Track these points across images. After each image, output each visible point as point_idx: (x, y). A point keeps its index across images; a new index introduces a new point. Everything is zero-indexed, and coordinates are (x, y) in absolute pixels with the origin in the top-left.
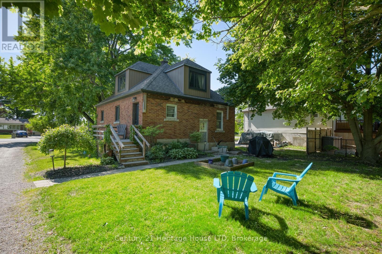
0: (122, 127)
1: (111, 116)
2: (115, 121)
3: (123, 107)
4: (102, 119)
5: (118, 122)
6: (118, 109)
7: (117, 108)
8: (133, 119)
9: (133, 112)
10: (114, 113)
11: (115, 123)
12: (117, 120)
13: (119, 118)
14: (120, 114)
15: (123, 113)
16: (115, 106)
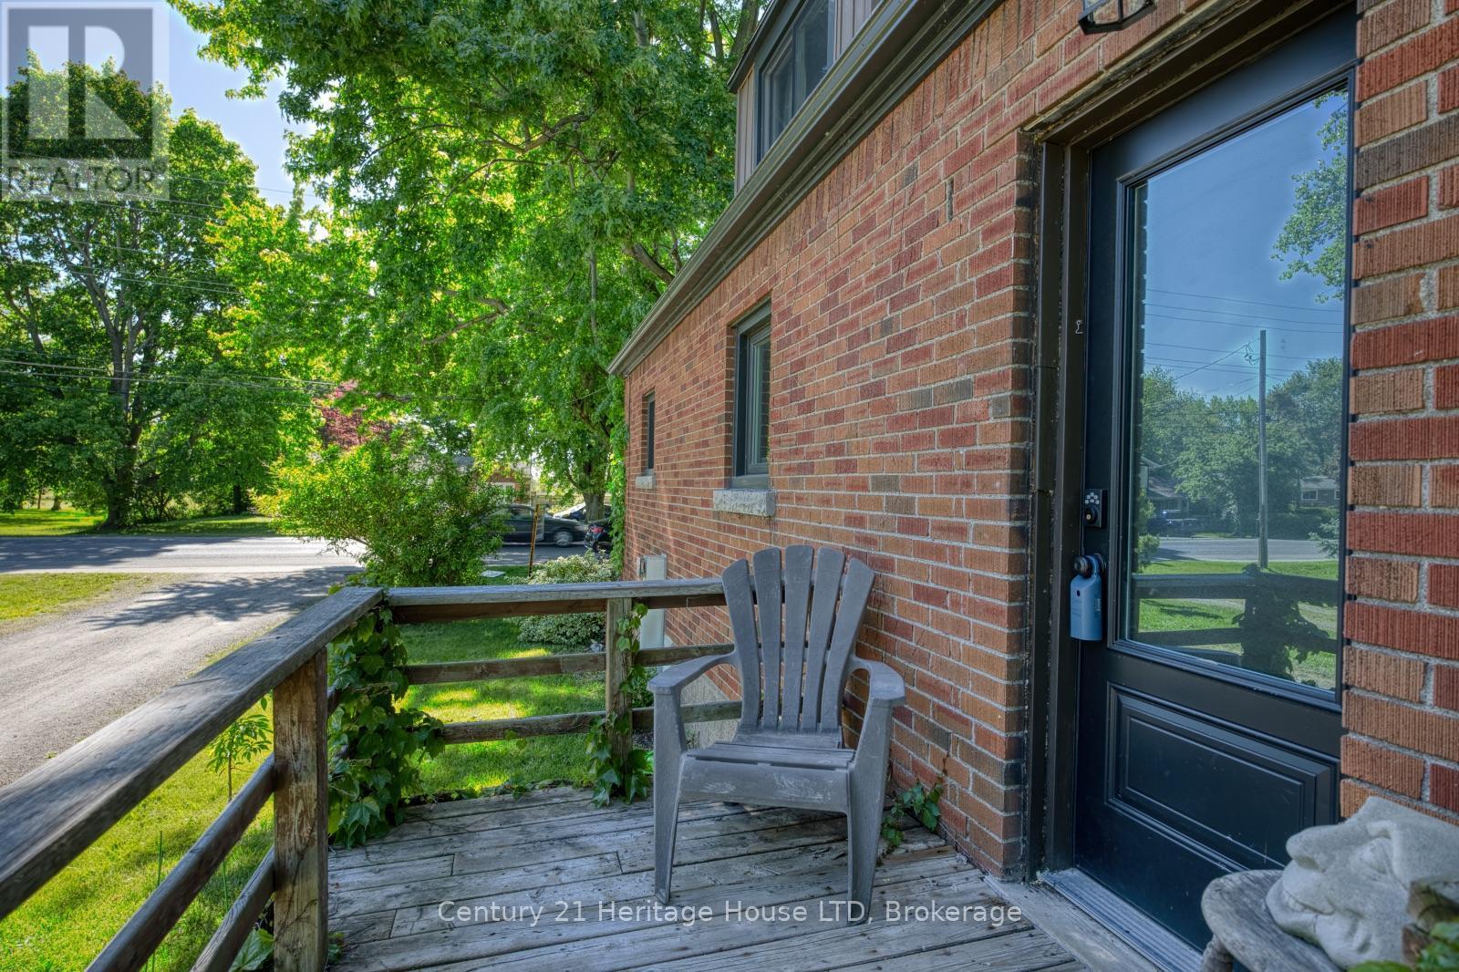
0: (797, 593)
1: (695, 435)
2: (728, 485)
3: (809, 303)
4: (648, 463)
5: (751, 501)
6: (755, 353)
7: (745, 338)
8: (1020, 459)
9: (1022, 327)
10: (716, 403)
11: (725, 500)
12: (741, 470)
13: (764, 452)
14: (775, 394)
15: (822, 381)
16: (723, 322)
